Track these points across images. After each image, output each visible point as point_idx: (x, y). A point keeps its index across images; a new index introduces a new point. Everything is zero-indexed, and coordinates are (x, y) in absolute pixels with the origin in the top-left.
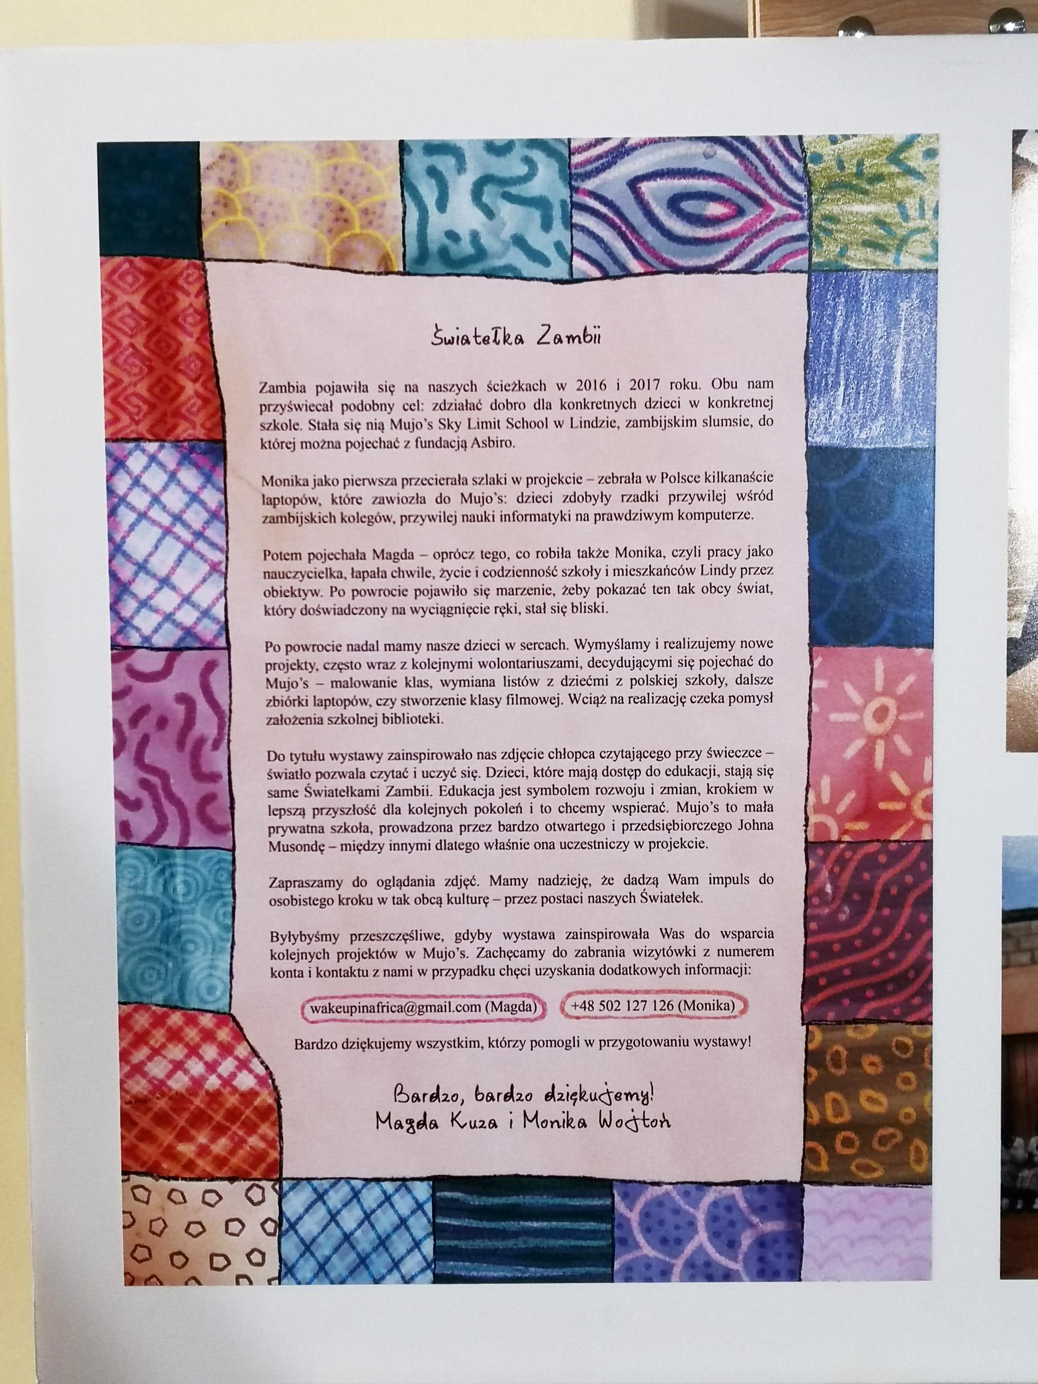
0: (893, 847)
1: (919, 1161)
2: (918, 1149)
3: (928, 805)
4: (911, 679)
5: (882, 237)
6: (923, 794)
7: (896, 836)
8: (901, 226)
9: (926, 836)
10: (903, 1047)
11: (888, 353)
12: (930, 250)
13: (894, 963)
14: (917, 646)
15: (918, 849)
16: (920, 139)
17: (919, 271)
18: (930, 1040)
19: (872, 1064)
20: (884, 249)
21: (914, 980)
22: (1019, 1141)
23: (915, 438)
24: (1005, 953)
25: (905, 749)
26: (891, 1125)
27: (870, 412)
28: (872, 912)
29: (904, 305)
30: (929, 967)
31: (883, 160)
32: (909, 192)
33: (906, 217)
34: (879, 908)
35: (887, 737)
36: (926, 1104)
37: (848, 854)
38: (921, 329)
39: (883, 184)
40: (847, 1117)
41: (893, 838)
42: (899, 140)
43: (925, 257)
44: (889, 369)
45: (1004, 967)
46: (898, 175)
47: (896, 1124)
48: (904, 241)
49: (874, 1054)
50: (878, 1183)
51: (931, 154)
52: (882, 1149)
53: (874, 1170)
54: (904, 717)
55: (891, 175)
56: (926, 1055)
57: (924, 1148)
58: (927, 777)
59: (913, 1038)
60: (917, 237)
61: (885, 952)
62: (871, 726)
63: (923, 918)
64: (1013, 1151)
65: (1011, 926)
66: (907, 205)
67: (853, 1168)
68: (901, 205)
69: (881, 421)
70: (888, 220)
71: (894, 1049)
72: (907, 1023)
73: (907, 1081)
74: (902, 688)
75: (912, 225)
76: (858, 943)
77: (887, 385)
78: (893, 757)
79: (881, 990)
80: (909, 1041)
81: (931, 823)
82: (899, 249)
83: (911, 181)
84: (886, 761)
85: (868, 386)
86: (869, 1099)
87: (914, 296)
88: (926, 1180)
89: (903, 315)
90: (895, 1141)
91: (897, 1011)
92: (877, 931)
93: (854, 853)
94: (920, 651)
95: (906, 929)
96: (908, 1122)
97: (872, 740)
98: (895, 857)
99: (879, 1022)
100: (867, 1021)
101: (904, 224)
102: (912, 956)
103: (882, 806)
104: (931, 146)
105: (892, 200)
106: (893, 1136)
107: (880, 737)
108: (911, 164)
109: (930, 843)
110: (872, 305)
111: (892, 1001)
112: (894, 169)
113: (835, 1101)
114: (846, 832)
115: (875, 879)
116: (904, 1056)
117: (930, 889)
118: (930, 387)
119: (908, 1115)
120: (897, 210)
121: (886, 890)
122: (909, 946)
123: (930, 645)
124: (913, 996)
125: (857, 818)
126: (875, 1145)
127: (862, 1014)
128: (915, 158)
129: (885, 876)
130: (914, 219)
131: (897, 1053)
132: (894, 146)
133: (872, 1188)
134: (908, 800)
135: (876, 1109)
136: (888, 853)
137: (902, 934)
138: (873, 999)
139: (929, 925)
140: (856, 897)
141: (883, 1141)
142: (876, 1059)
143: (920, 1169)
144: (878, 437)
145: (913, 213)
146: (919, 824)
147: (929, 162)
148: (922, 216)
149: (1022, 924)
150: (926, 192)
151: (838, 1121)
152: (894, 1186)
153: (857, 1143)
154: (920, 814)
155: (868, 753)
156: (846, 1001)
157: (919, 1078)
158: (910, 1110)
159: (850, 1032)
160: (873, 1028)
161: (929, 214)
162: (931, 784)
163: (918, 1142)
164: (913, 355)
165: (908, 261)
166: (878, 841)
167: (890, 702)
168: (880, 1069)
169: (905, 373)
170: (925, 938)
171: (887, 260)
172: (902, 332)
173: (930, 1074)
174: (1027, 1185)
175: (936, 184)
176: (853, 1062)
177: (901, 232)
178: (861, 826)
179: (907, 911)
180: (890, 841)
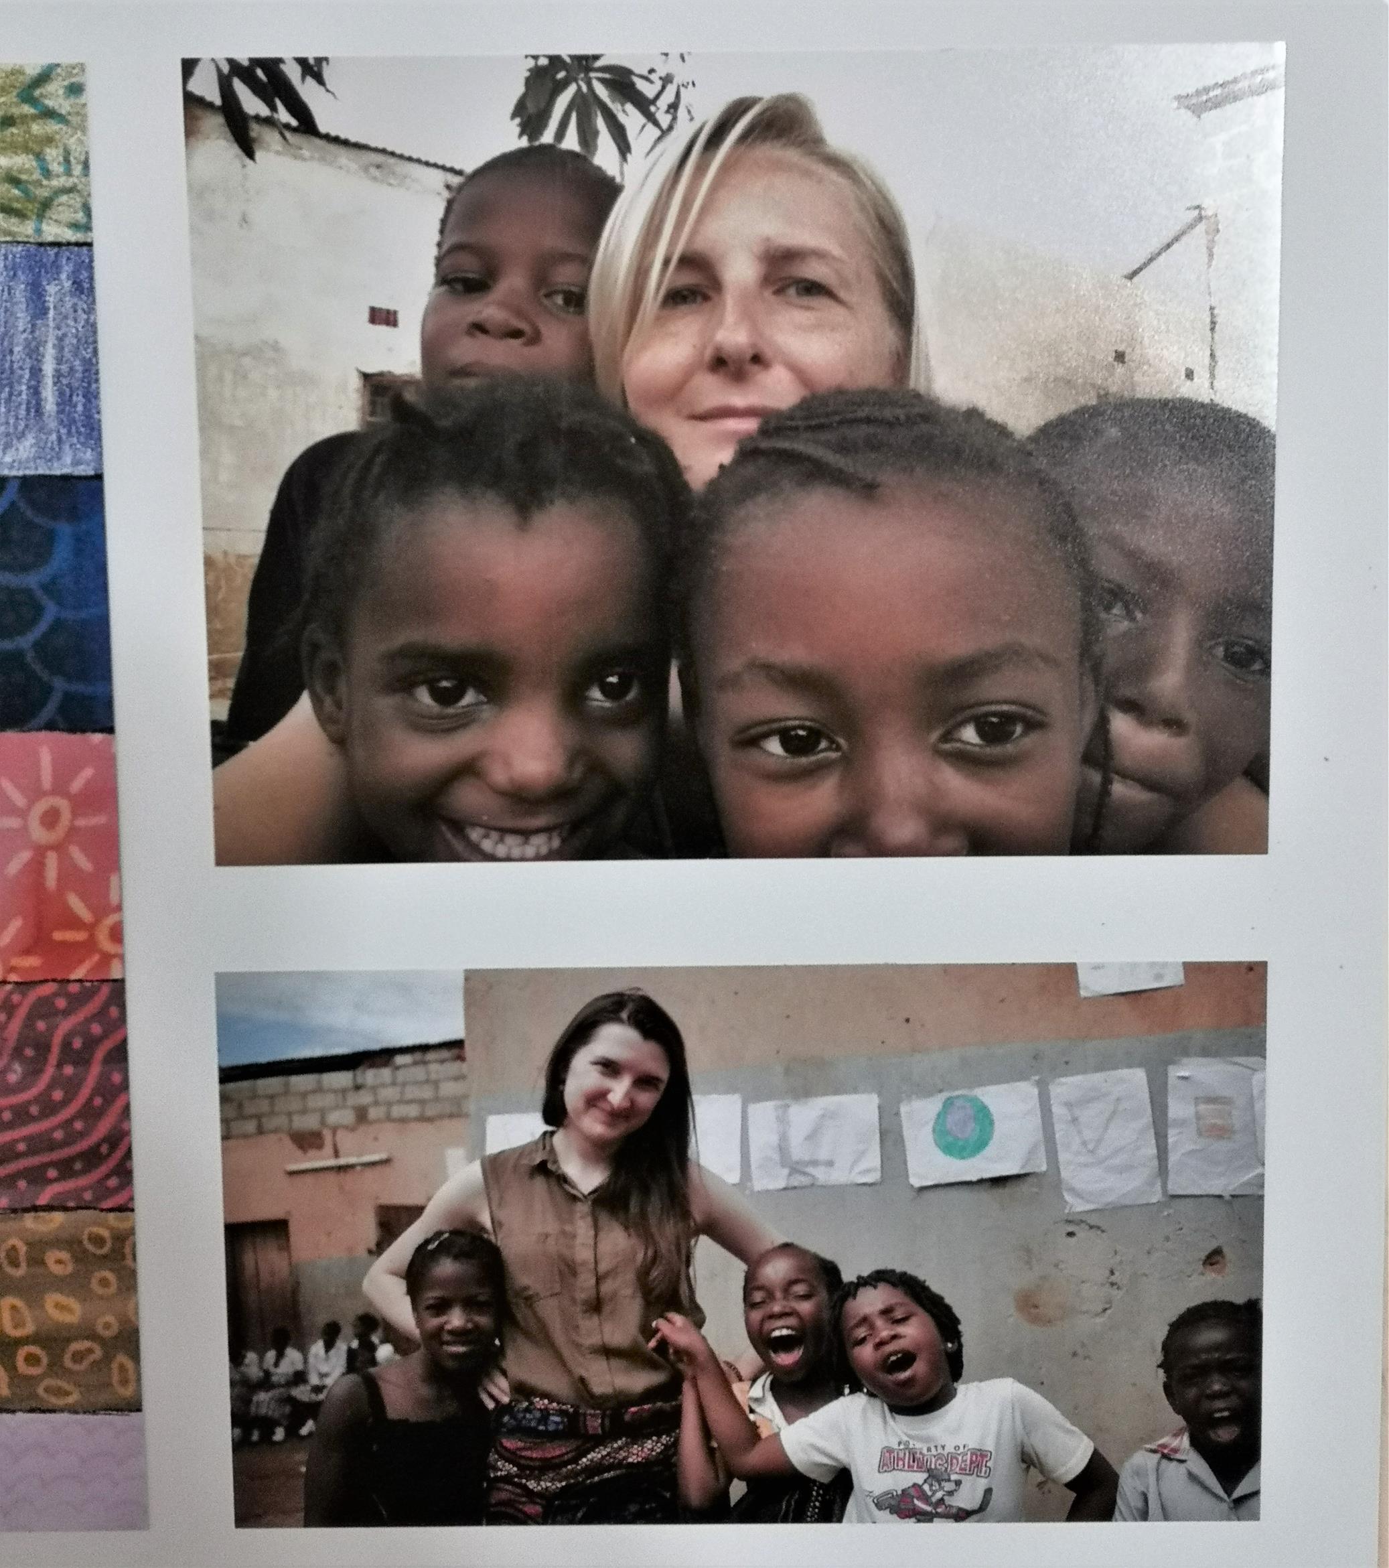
0: (74, 988)
1: (124, 1382)
2: (122, 1368)
3: (117, 934)
4: (88, 773)
5: (18, 200)
6: (110, 920)
7: (79, 974)
8: (41, 186)
9: (115, 974)
10: (98, 1241)
11: (34, 352)
12: (80, 216)
13: (82, 1135)
14: (94, 731)
15: (106, 990)
16: (59, 70)
17: (69, 244)
18: (132, 1232)
19: (59, 1262)
20: (21, 215)
21: (109, 1155)
22: (251, 1357)
23: (76, 463)
24: (225, 1121)
25: (83, 862)
26: (87, 1338)
27: (16, 428)
28: (50, 1071)
29: (52, 289)
30: (126, 1140)
31: (12, 97)
32: (49, 140)
33: (47, 173)
34: (60, 1065)
35: (59, 847)
36: (131, 1313)
37: (16, 998)
38: (76, 320)
39: (14, 130)
40: (29, 1329)
41: (73, 977)
42: (32, 71)
43: (75, 226)
44: (36, 372)
45: (225, 1137)
46: (34, 118)
47: (93, 1336)
48: (46, 205)
49: (60, 1249)
50: (73, 1410)
51: (75, 90)
52: (77, 1367)
53: (67, 1394)
54: (81, 822)
55: (24, 119)
56: (127, 1250)
57: (130, 1365)
58: (114, 899)
59: (111, 1229)
60: (64, 198)
61: (69, 1122)
62: (39, 834)
63: (117, 1078)
64: (243, 1368)
65: (231, 1086)
66: (48, 158)
67: (40, 1391)
68: (39, 156)
69: (30, 440)
70: (24, 177)
71: (86, 1242)
72: (102, 1210)
73: (104, 1282)
74: (77, 785)
75: (55, 183)
76: (34, 1110)
77: (36, 391)
78: (69, 875)
79: (66, 1169)
80: (106, 1233)
81: (121, 957)
82: (41, 216)
83: (52, 127)
84: (59, 879)
85: (11, 394)
86: (58, 1306)
87: (63, 276)
88: (135, 1406)
89: (51, 301)
90: (92, 1358)
91: (88, 1196)
92: (58, 1095)
93: (24, 995)
94: (97, 737)
95: (96, 1091)
96: (107, 1334)
97: (40, 852)
98: (77, 1001)
99: (65, 1209)
100: (49, 1208)
101: (45, 182)
102: (103, 1128)
103: (58, 936)
104: (73, 80)
105: (27, 149)
106: (90, 1351)
107: (52, 847)
108: (50, 103)
109: (121, 983)
110: (10, 288)
111: (83, 1181)
112: (27, 109)
113: (14, 1308)
114: (13, 969)
115: (51, 1030)
116: (100, 1252)
117: (124, 1042)
118: (92, 396)
119: (107, 1326)
120: (34, 163)
121: (66, 1045)
122: (99, 1114)
123: (110, 730)
124: (108, 1176)
125: (27, 952)
126: (68, 1362)
127: (43, 1200)
128: (54, 95)
129: (65, 1026)
130: (58, 176)
131: (90, 1247)
132: (27, 80)
133: (65, 1416)
134: (91, 928)
135: (67, 1318)
136: (68, 995)
137: (90, 1100)
138: (56, 1180)
139: (125, 1086)
140: (29, 1052)
141: (78, 1357)
142: (64, 1255)
143: (127, 1392)
144: (28, 460)
145: (56, 168)
146: (107, 959)
147: (72, 100)
148: (68, 173)
149: (245, 1084)
150: (73, 140)
151: (18, 1333)
152: (94, 1412)
153: (45, 1360)
154: (107, 946)
155: (37, 866)
156: (22, 1184)
157: (120, 1279)
158: (110, 1318)
159: (29, 1221)
160: (58, 1217)
161: (77, 170)
162: (119, 908)
163: (122, 1358)
164: (67, 354)
165: (52, 231)
166: (54, 980)
167: (63, 804)
168: (70, 1268)
169: (58, 375)
170: (119, 1105)
171: (26, 229)
172: (51, 324)
173: (133, 1274)
174: (263, 1411)
175: (84, 129)
176: (36, 1260)
177: (43, 193)
178: (32, 961)
179: (96, 1069)
180: (68, 981)
